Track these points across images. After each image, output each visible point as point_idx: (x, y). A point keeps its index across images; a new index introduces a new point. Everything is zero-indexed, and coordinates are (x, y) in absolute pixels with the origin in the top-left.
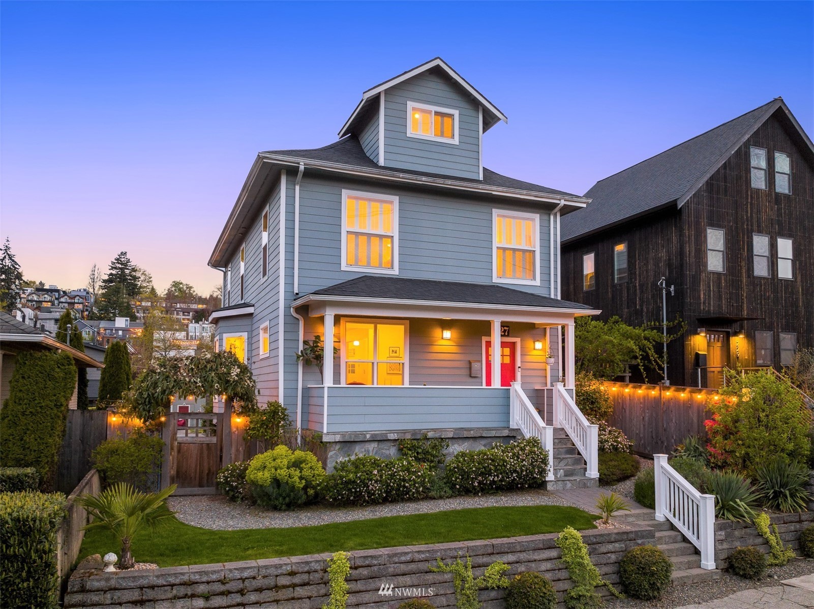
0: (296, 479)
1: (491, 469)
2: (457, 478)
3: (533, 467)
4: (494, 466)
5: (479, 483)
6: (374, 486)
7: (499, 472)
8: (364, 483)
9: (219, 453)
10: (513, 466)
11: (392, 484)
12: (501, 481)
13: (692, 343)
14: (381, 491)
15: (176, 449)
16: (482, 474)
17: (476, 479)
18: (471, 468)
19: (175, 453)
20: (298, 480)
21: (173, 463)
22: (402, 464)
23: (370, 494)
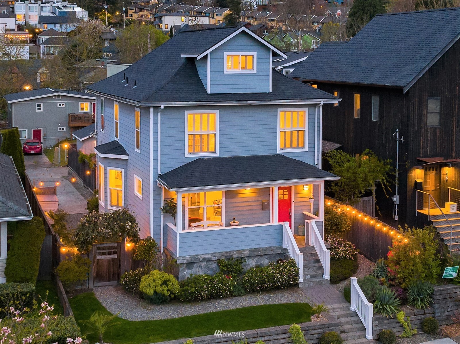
0: (166, 291)
1: (266, 281)
2: (248, 286)
3: (290, 278)
4: (268, 279)
5: (260, 288)
6: (205, 294)
7: (270, 282)
8: (199, 293)
9: (118, 263)
10: (279, 278)
11: (213, 291)
12: (272, 286)
13: (413, 175)
14: (208, 295)
15: (96, 263)
16: (261, 284)
17: (258, 286)
18: (255, 281)
19: (95, 264)
20: (166, 292)
21: (95, 270)
22: (219, 279)
23: (202, 297)
